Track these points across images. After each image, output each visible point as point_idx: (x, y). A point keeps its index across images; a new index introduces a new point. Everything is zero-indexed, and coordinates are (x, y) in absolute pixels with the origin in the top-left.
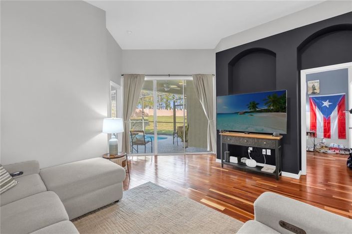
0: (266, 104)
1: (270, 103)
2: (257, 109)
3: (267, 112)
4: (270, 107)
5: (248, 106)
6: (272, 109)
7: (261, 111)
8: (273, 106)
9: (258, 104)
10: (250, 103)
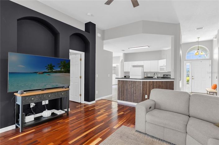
0: (59, 67)
1: (61, 67)
2: (54, 71)
3: (60, 73)
4: (61, 69)
5: (47, 67)
6: (63, 71)
7: (56, 72)
8: (63, 69)
9: (54, 66)
10: (48, 65)
